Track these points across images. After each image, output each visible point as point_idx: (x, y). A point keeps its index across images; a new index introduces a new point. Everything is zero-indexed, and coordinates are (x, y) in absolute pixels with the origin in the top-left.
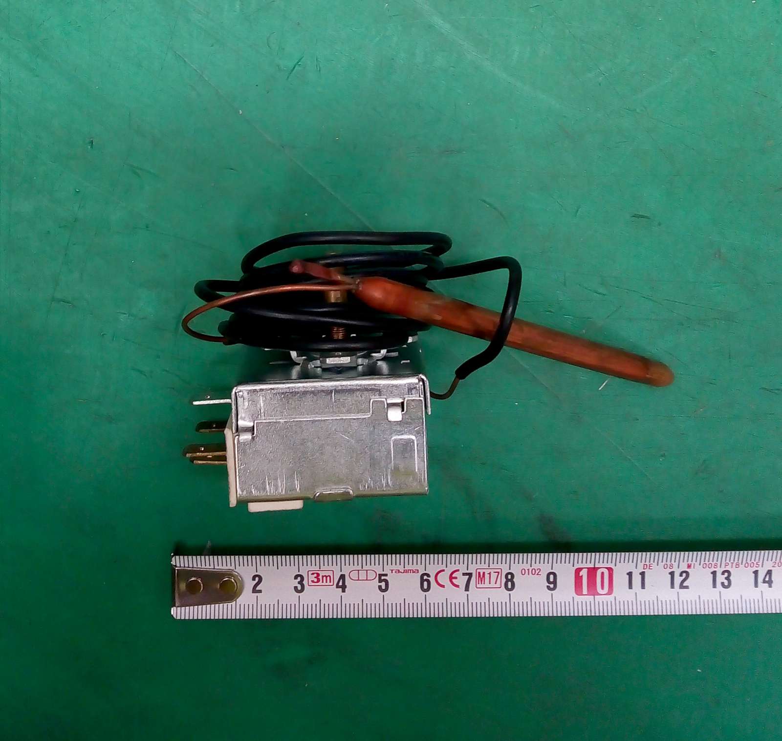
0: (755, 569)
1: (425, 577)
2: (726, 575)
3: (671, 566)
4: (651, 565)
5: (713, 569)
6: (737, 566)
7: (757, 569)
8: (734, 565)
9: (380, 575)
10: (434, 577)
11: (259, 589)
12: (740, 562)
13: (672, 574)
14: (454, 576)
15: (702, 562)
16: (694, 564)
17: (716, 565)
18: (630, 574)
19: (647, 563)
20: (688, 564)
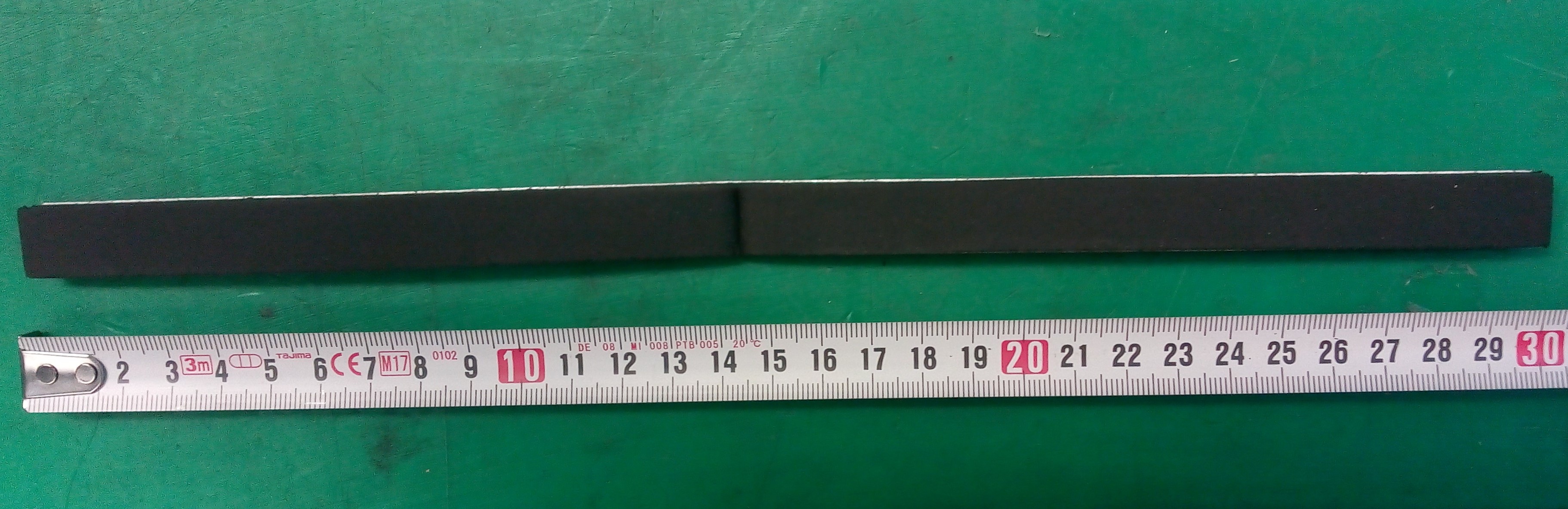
0: (713, 350)
1: (320, 363)
2: (680, 357)
3: (612, 347)
4: (588, 345)
5: (663, 351)
6: (692, 346)
7: (716, 350)
8: (688, 344)
9: (267, 361)
10: (330, 362)
11: (127, 379)
12: (694, 340)
13: (615, 356)
14: (354, 360)
15: (649, 342)
16: (639, 343)
17: (666, 345)
18: (564, 357)
19: (582, 342)
20: (632, 343)
